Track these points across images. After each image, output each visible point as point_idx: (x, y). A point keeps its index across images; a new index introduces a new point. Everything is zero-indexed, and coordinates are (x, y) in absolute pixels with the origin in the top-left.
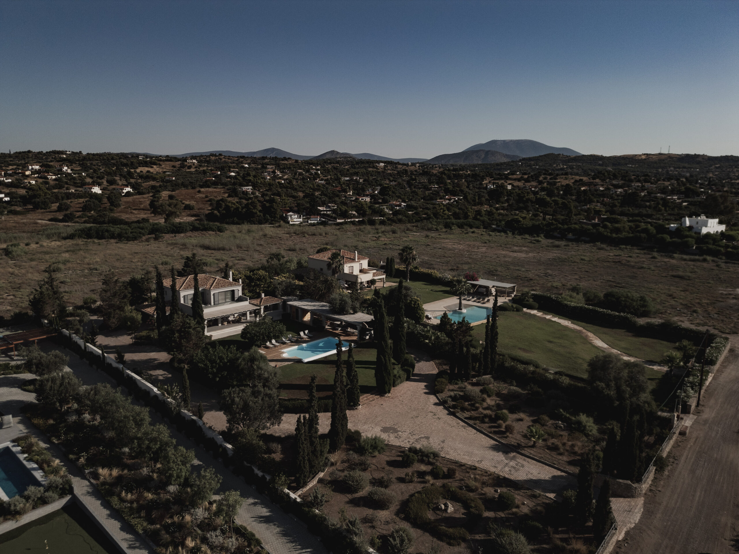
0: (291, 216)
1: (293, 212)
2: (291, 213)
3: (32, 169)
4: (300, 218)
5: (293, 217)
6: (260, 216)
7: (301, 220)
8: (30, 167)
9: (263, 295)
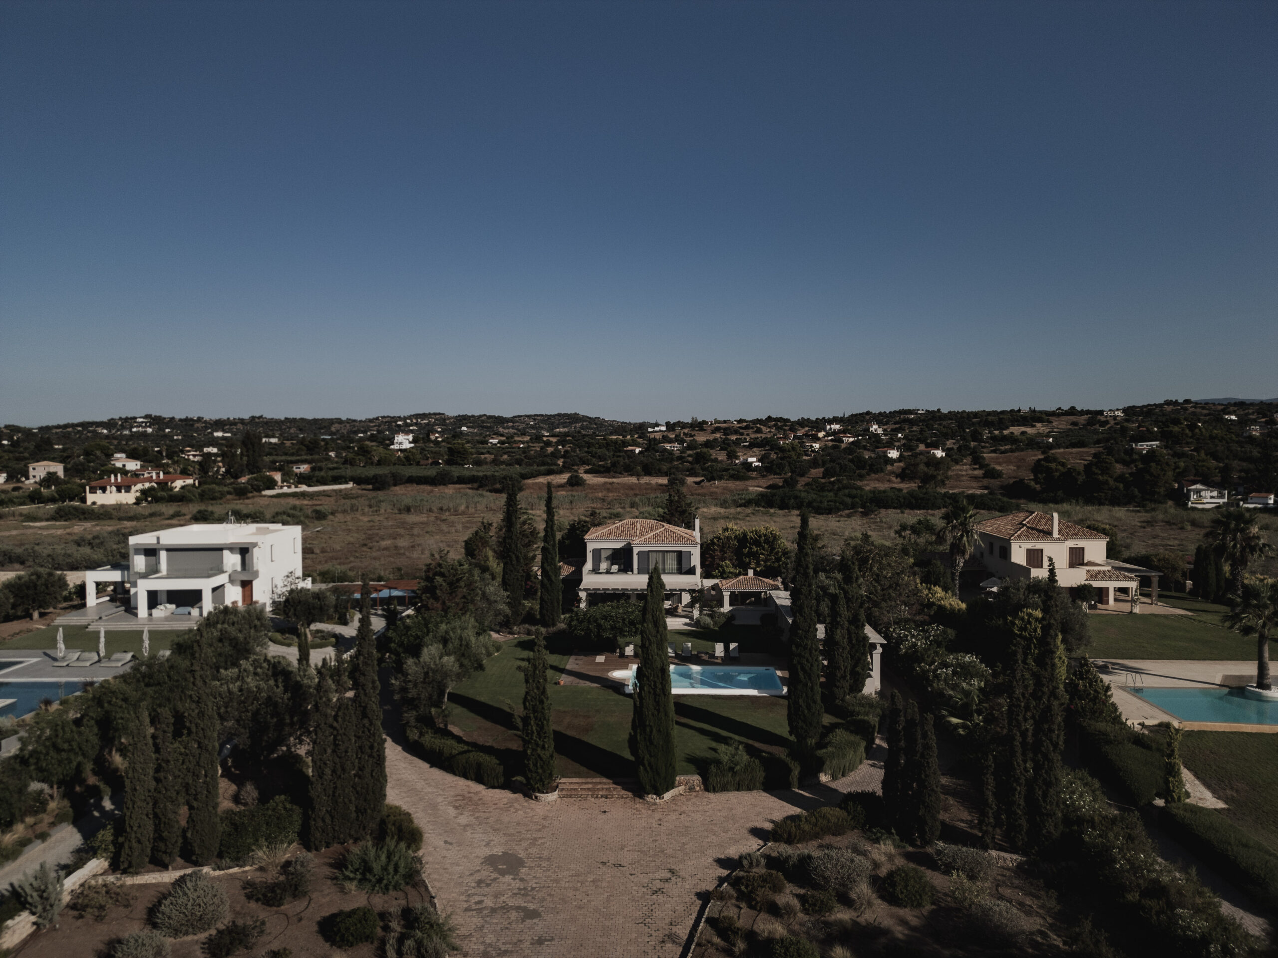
0: (1198, 492)
1: (1203, 484)
2: (1198, 486)
3: (831, 429)
4: (1221, 496)
5: (1203, 493)
6: (1117, 488)
7: (1226, 500)
8: (828, 427)
9: (751, 572)
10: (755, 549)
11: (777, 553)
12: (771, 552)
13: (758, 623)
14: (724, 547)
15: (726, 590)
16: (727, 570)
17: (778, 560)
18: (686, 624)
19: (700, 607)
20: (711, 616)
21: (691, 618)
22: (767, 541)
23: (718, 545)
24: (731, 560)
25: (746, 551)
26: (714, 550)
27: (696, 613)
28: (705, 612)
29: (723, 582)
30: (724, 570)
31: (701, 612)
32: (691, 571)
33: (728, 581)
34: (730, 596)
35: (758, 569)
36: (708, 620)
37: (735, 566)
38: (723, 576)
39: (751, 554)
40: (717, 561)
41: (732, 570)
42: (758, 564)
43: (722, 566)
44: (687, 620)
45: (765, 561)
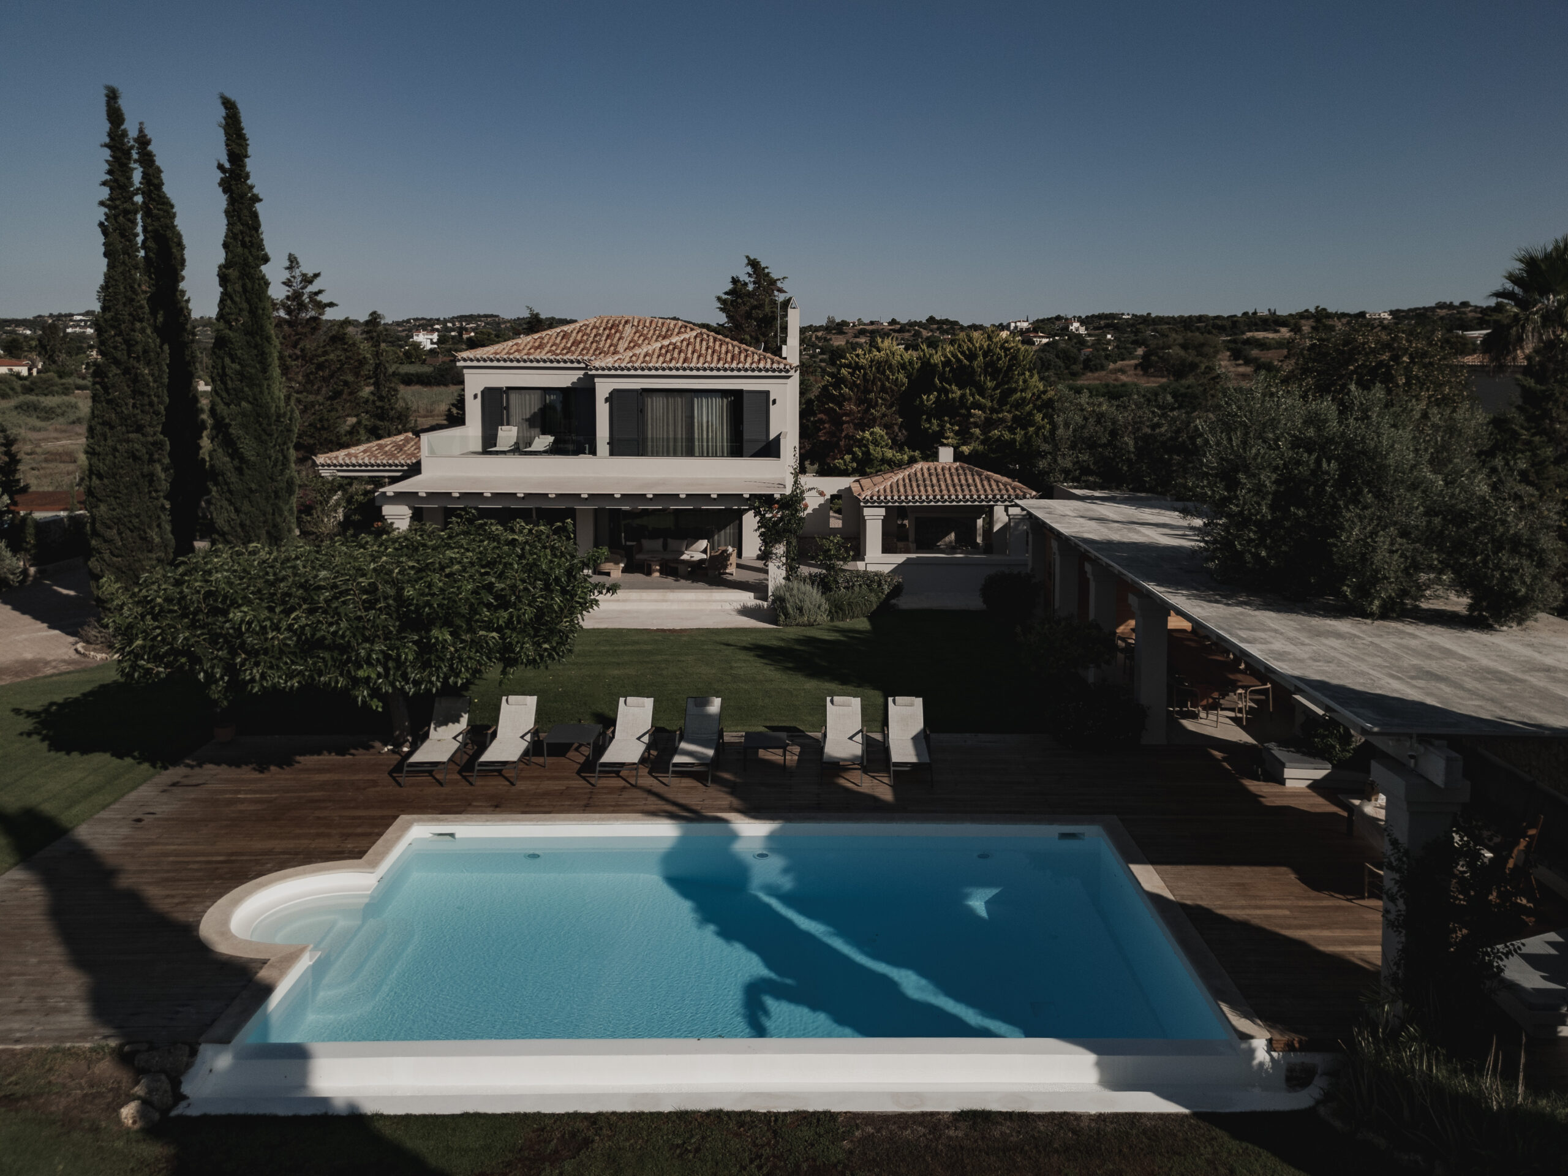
9: (946, 455)
10: (956, 393)
11: (1019, 404)
12: (1003, 401)
13: (976, 603)
14: (867, 391)
15: (872, 503)
16: (876, 452)
17: (1023, 422)
18: (745, 612)
19: (787, 554)
20: (824, 584)
21: (759, 590)
22: (991, 368)
23: (853, 386)
24: (887, 427)
25: (929, 399)
26: (840, 400)
27: (776, 575)
28: (804, 570)
29: (866, 482)
30: (867, 453)
31: (791, 571)
32: (771, 449)
33: (877, 479)
34: (885, 521)
35: (966, 449)
36: (813, 595)
37: (897, 445)
38: (864, 467)
39: (946, 409)
40: (848, 429)
41: (889, 454)
42: (964, 436)
43: (861, 443)
44: (748, 598)
45: (988, 425)
